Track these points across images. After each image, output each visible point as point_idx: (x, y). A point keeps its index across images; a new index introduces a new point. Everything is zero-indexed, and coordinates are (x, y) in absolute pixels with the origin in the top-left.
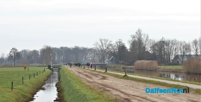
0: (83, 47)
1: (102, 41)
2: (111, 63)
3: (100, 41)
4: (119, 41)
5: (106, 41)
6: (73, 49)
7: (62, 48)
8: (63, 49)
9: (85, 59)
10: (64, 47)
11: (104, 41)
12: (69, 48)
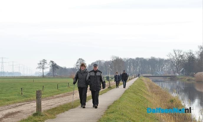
0: (160, 58)
1: (176, 52)
2: (181, 75)
3: (173, 51)
4: (189, 52)
5: (179, 52)
6: (150, 60)
7: (137, 59)
8: (139, 60)
9: (162, 70)
10: (140, 58)
11: (178, 52)
12: (145, 59)
